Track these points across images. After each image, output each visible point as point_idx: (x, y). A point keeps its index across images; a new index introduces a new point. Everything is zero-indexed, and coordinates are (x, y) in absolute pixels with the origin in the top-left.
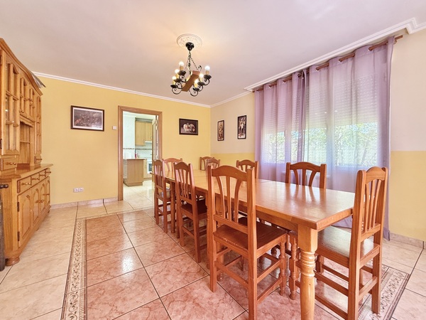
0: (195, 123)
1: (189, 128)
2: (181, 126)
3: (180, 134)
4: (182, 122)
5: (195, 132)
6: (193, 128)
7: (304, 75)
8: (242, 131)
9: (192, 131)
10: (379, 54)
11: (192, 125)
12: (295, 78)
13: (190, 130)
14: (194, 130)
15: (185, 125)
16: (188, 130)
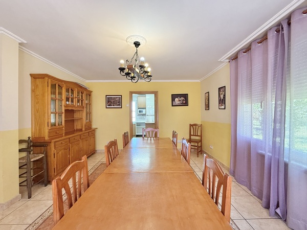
2: (173, 100)
3: (173, 106)
5: (185, 103)
6: (183, 100)
11: (182, 98)
12: (272, 35)
13: (181, 102)
14: (184, 102)
15: (176, 99)
16: (179, 102)
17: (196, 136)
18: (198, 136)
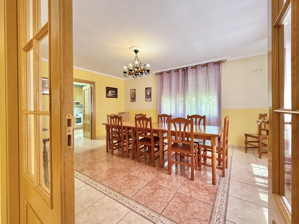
0: (116, 90)
1: (112, 93)
2: (107, 92)
3: (107, 97)
5: (115, 96)
6: (114, 93)
7: (185, 70)
8: (148, 96)
9: (114, 95)
10: (217, 67)
11: (114, 91)
12: (181, 71)
15: (109, 91)
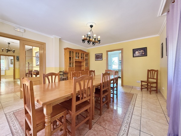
0: (145, 49)
1: (139, 53)
2: (134, 53)
3: (134, 57)
4: (134, 51)
6: (143, 52)
9: (142, 54)
11: (142, 51)
13: (141, 54)
14: (143, 53)
15: (136, 52)
16: (139, 54)
17: (152, 78)
18: (154, 79)
